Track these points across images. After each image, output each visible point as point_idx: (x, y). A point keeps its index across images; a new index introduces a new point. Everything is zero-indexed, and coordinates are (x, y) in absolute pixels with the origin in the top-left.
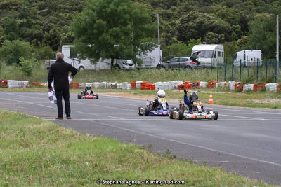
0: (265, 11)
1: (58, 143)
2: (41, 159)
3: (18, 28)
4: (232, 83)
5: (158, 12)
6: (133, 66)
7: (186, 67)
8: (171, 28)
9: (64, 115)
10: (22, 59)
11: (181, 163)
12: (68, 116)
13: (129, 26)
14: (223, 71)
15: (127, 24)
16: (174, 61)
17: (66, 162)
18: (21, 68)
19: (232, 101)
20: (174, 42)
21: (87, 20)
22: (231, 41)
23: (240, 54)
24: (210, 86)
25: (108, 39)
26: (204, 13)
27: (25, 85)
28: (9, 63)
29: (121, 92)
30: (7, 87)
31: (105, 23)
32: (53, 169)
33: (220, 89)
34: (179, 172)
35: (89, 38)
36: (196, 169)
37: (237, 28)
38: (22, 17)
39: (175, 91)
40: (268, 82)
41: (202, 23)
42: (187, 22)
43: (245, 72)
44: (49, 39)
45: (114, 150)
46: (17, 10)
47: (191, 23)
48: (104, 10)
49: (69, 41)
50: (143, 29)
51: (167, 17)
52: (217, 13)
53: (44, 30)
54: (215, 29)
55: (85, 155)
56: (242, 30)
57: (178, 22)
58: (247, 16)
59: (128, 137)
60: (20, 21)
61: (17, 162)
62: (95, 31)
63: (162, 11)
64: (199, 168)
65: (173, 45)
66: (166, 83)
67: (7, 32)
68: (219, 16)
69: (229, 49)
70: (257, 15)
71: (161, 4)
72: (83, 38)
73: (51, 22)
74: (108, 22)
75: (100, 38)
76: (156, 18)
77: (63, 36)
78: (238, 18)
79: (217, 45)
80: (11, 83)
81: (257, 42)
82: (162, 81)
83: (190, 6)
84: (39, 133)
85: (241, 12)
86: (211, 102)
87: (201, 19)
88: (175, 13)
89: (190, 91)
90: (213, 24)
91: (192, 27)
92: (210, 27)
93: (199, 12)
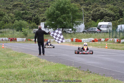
1: (39, 66)
2: (32, 73)
3: (21, 15)
4: (116, 39)
5: (83, 8)
6: (72, 32)
7: (95, 32)
8: (89, 14)
9: (42, 53)
10: (23, 28)
11: (94, 75)
12: (43, 54)
13: (70, 14)
14: (111, 34)
15: (69, 13)
16: (90, 29)
17: (43, 75)
18: (23, 33)
19: (116, 47)
20: (90, 21)
21: (52, 11)
22: (115, 20)
23: (119, 26)
24: (106, 40)
25: (61, 20)
26: (103, 8)
27: (24, 40)
28: (18, 30)
30: (17, 41)
31: (59, 12)
32: (37, 77)
33: (110, 42)
34: (93, 79)
35: (52, 19)
36: (100, 77)
37: (118, 15)
38: (23, 10)
39: (90, 43)
41: (102, 12)
42: (96, 12)
43: (121, 34)
44: (35, 20)
45: (64, 69)
46: (21, 7)
47: (97, 13)
48: (59, 6)
49: (44, 20)
50: (76, 15)
51: (87, 10)
53: (33, 16)
54: (108, 15)
55: (51, 71)
56: (120, 15)
57: (92, 12)
59: (70, 63)
60: (22, 12)
61: (21, 74)
62: (55, 16)
63: (85, 7)
64: (102, 77)
66: (86, 39)
67: (16, 17)
68: (110, 9)
69: (114, 24)
71: (84, 4)
72: (49, 19)
73: (36, 12)
74: (61, 12)
75: (57, 19)
76: (82, 10)
77: (41, 18)
78: (118, 11)
79: (109, 22)
80: (18, 39)
82: (85, 38)
83: (97, 5)
84: (30, 62)
85: (120, 8)
86: (106, 48)
87: (102, 11)
88: (90, 8)
89: (97, 43)
90: (107, 13)
91: (98, 14)
92: (106, 14)
93: (101, 7)
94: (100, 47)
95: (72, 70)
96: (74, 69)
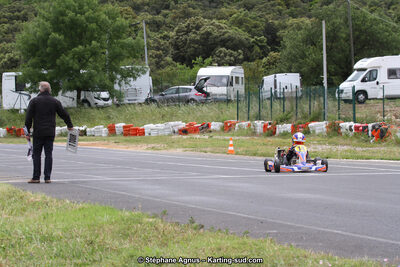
0: (302, 14)
2: (10, 235)
4: (259, 124)
5: (143, 18)
6: (110, 102)
7: (188, 101)
8: (162, 42)
11: (212, 234)
14: (243, 105)
16: (170, 93)
19: (262, 149)
20: (168, 64)
21: (38, 34)
22: (253, 60)
23: (268, 80)
24: (227, 128)
25: (69, 62)
26: (211, 19)
29: (93, 140)
31: (62, 37)
32: (31, 248)
33: (241, 132)
34: (213, 246)
35: (43, 61)
36: (236, 241)
37: (261, 41)
39: (176, 137)
40: (313, 120)
41: (209, 34)
42: (187, 33)
43: (277, 105)
45: (113, 220)
47: (192, 35)
48: (61, 18)
49: (12, 65)
50: (123, 46)
51: (156, 26)
52: (231, 19)
54: (229, 44)
56: (269, 43)
57: (172, 34)
58: (276, 22)
59: (128, 203)
62: (49, 50)
63: (149, 17)
64: (241, 241)
65: (168, 69)
66: (160, 126)
68: (233, 23)
69: (251, 73)
70: (291, 21)
71: (146, 8)
72: (32, 61)
75: (58, 61)
76: (141, 29)
78: (262, 26)
79: (233, 67)
81: (292, 61)
82: (154, 122)
83: (191, 9)
85: (267, 16)
86: (231, 152)
87: (208, 28)
88: (168, 20)
89: (198, 136)
90: (226, 35)
91: (194, 41)
92: (222, 41)
93: (204, 18)
94: (208, 149)
95: (141, 223)
96: (146, 220)
